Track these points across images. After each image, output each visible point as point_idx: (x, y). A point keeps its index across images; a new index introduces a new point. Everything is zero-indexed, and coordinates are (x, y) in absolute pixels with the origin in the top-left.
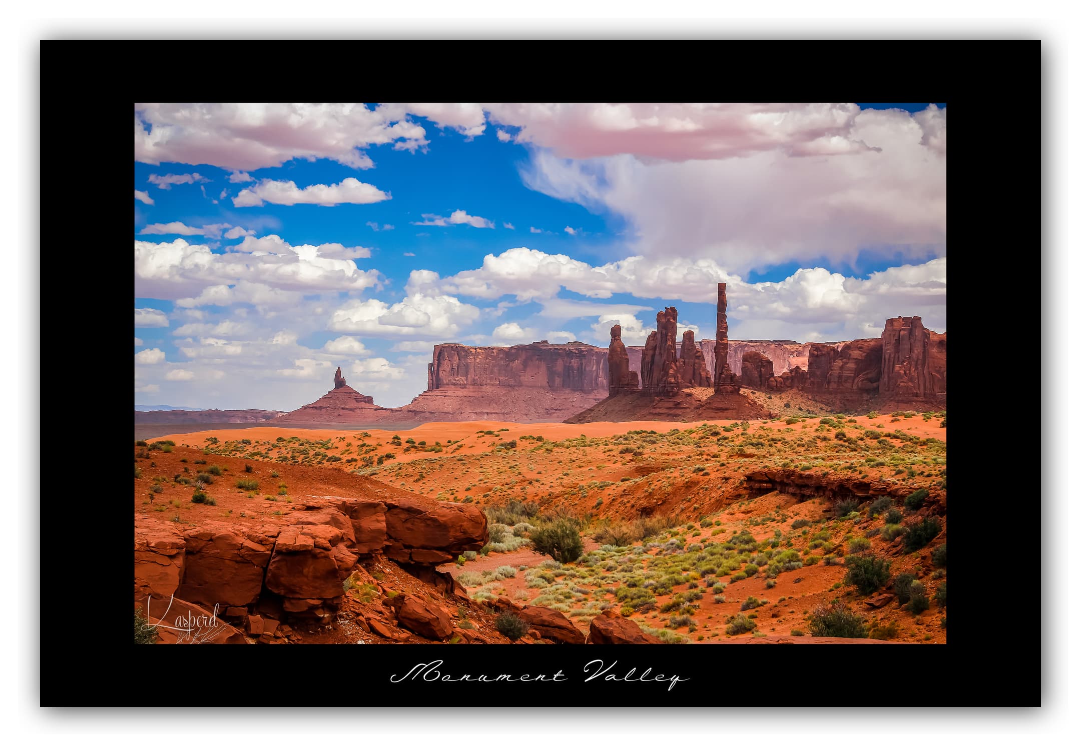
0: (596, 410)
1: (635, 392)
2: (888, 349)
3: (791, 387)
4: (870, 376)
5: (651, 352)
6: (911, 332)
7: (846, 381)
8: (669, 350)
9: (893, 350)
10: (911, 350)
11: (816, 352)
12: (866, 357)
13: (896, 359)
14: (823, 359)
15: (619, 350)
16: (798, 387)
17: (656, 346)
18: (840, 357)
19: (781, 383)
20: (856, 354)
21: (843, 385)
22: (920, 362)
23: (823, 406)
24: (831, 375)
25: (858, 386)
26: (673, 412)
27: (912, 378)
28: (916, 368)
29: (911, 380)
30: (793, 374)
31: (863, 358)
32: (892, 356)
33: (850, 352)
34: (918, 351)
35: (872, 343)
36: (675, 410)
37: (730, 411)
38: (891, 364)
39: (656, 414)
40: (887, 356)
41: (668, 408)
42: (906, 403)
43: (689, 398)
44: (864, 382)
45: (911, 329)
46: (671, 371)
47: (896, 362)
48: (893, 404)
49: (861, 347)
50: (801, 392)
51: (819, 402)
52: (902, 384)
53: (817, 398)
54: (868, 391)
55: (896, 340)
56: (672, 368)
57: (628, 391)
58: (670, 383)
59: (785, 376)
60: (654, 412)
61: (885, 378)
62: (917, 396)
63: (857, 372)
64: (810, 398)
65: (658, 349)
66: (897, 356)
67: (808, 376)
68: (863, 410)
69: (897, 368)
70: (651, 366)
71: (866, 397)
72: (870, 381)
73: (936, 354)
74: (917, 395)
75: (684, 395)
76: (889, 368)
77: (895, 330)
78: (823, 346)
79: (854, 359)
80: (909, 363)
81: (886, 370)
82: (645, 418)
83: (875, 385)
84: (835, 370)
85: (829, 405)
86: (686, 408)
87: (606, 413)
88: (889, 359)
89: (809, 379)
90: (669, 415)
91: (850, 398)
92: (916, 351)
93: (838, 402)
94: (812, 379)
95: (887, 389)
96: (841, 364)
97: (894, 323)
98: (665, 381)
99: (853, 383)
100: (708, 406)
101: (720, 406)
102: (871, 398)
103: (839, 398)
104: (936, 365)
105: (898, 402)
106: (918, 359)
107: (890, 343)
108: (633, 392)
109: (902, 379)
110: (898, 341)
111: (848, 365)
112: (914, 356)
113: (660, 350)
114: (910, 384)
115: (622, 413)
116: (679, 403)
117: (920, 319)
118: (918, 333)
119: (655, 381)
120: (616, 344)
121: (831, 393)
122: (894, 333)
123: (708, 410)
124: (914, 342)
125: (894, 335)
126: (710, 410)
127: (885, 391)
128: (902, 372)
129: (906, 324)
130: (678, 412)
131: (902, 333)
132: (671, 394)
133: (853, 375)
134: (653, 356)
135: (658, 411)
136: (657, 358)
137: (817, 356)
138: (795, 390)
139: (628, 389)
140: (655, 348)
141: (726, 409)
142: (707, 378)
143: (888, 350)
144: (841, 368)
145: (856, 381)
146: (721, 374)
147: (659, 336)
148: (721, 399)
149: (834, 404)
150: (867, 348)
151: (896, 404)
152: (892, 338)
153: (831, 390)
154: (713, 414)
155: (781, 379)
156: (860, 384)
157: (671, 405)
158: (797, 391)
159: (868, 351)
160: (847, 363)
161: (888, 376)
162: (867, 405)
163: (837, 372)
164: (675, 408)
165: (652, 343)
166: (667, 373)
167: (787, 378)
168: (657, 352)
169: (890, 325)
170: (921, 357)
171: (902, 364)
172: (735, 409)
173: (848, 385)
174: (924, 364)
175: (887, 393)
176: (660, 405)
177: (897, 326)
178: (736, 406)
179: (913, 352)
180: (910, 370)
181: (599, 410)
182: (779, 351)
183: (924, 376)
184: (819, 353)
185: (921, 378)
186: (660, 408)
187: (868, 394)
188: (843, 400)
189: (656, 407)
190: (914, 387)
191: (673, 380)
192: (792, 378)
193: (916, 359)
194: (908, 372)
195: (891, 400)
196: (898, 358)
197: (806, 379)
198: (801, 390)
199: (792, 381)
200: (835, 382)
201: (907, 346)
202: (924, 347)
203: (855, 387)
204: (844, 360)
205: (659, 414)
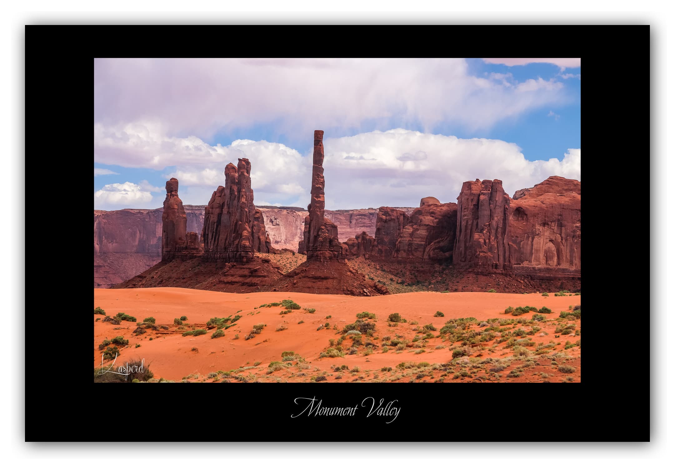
0: (149, 277)
1: (196, 257)
2: (465, 215)
3: (357, 255)
4: (442, 244)
5: (217, 211)
6: (491, 197)
7: (416, 249)
8: (242, 208)
9: (470, 216)
10: (491, 216)
11: (384, 217)
12: (438, 223)
13: (474, 227)
14: (392, 224)
15: (176, 207)
16: (364, 255)
17: (223, 204)
18: (410, 222)
19: (347, 251)
20: (428, 219)
21: (413, 255)
22: (499, 230)
23: (393, 277)
24: (400, 242)
25: (429, 255)
26: (248, 280)
27: (491, 248)
28: (496, 237)
29: (490, 249)
30: (360, 240)
31: (435, 225)
32: (470, 223)
33: (421, 217)
34: (498, 217)
35: (444, 208)
36: (251, 278)
37: (330, 280)
38: (469, 231)
39: (228, 283)
40: (464, 223)
41: (241, 276)
42: (486, 275)
43: (266, 265)
44: (436, 251)
45: (491, 193)
46: (245, 233)
47: (474, 230)
48: (471, 277)
49: (433, 213)
50: (367, 261)
51: (388, 272)
52: (481, 254)
53: (385, 268)
54: (439, 261)
55: (474, 205)
56: (245, 229)
57: (186, 256)
58: (245, 247)
59: (350, 242)
60: (225, 281)
61: (461, 247)
62: (496, 268)
63: (429, 239)
64: (378, 267)
65: (226, 207)
66: (475, 223)
67: (376, 243)
68: (437, 282)
69: (476, 236)
70: (217, 226)
71: (438, 267)
72: (442, 249)
73: (512, 222)
74: (496, 266)
75: (260, 260)
76: (466, 235)
77: (471, 194)
78: (393, 210)
79: (425, 225)
80: (489, 231)
81: (462, 237)
82: (216, 287)
83: (447, 254)
84: (404, 237)
85: (398, 275)
86: (265, 277)
87: (162, 281)
88: (466, 226)
89: (377, 246)
90: (243, 284)
91: (421, 269)
92: (496, 218)
93: (408, 273)
94: (380, 247)
95: (463, 260)
96: (412, 230)
97: (472, 186)
98: (237, 245)
99: (424, 251)
100: (303, 275)
101: (319, 274)
102: (444, 269)
103: (409, 268)
104: (512, 234)
105: (477, 274)
106: (497, 227)
107: (467, 209)
108: (192, 257)
109: (481, 248)
110: (477, 206)
111: (418, 232)
112: (494, 223)
113: (229, 208)
114: (489, 254)
115: (182, 281)
116: (256, 271)
117: (500, 182)
118: (498, 198)
119: (222, 244)
120: (172, 200)
121: (399, 262)
122: (472, 198)
123: (304, 279)
124: (495, 208)
125: (472, 200)
126: (307, 279)
127: (461, 261)
128: (482, 241)
129: (486, 188)
130: (255, 280)
131: (482, 197)
132: (245, 260)
133: (423, 243)
134: (220, 215)
135: (230, 279)
136: (225, 218)
137: (386, 221)
138: (361, 259)
139: (187, 253)
140: (222, 206)
141: (326, 278)
142: (266, 242)
143: (465, 218)
144: (412, 235)
145: (427, 250)
146: (316, 237)
147: (227, 192)
148: (319, 266)
149: (403, 275)
150: (439, 213)
151: (474, 276)
152: (470, 203)
153: (400, 259)
154: (310, 284)
155: (347, 246)
156: (431, 253)
157: (246, 272)
158: (364, 260)
159: (440, 217)
160: (417, 230)
161: (465, 245)
162: (442, 277)
163: (408, 239)
164: (250, 276)
165: (218, 200)
166: (239, 236)
167: (353, 245)
168: (225, 210)
169: (467, 188)
170: (501, 225)
171: (482, 231)
172: (336, 278)
173: (418, 254)
174: (504, 233)
175: (462, 264)
176: (232, 272)
177: (476, 190)
178: (336, 275)
179: (493, 219)
180: (489, 239)
181: (153, 277)
182: (291, 218)
183: (504, 246)
184: (387, 218)
185: (501, 248)
186: (232, 276)
187: (441, 265)
188: (413, 270)
189: (228, 275)
190: (493, 257)
191: (247, 244)
192: (359, 245)
193: (495, 227)
194: (487, 241)
195: (470, 272)
196: (477, 224)
197: (373, 246)
198: (368, 259)
199: (358, 247)
200: (404, 251)
201: (487, 213)
202: (505, 214)
203: (426, 257)
204: (415, 226)
205: (232, 283)
